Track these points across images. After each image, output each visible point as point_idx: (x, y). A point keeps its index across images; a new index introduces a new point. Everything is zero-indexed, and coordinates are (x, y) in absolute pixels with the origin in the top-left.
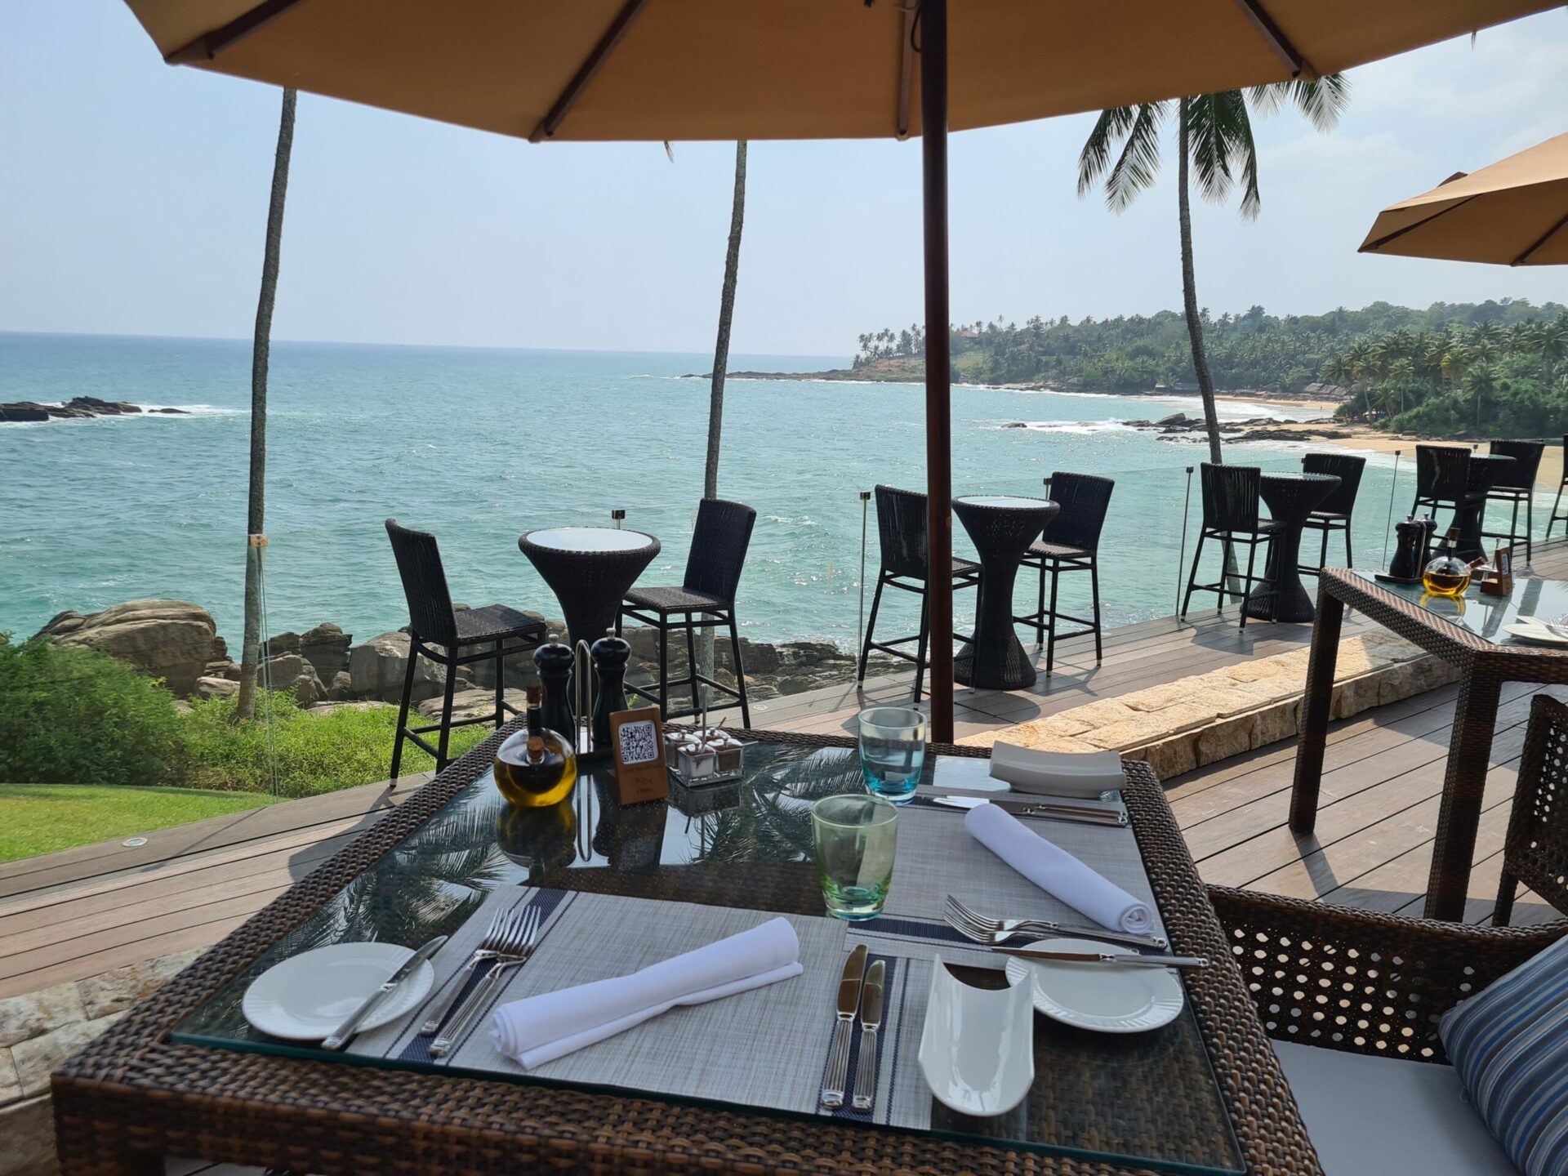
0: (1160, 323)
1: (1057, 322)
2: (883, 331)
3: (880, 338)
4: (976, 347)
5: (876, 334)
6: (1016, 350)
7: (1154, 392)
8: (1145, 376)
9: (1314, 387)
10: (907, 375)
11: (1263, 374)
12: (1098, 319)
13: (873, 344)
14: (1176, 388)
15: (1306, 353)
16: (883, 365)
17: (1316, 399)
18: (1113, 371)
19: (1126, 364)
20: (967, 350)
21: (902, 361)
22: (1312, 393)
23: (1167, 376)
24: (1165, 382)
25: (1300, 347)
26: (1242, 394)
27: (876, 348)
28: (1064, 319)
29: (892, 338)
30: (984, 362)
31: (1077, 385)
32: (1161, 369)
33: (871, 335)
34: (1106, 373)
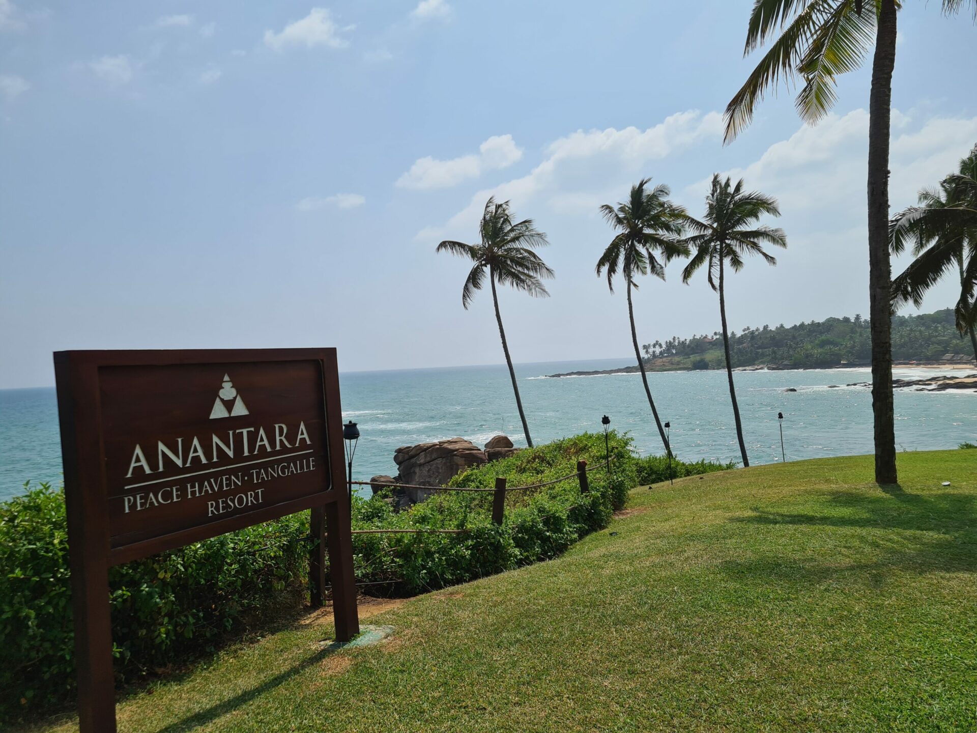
0: (831, 325)
1: (761, 329)
2: (655, 342)
3: (654, 346)
4: (715, 347)
5: (652, 344)
6: (741, 346)
7: (841, 366)
8: (832, 357)
9: (948, 356)
10: (674, 367)
11: (911, 351)
12: (788, 326)
13: (651, 350)
14: (855, 363)
15: (936, 336)
16: (659, 362)
17: (951, 364)
18: (812, 355)
19: (819, 351)
20: (709, 349)
21: (670, 358)
22: (948, 360)
23: (848, 356)
24: (847, 360)
25: (932, 333)
26: (900, 364)
27: (654, 352)
28: (766, 327)
29: (661, 346)
30: (722, 356)
31: (791, 365)
32: (843, 352)
33: (649, 345)
34: (807, 357)
